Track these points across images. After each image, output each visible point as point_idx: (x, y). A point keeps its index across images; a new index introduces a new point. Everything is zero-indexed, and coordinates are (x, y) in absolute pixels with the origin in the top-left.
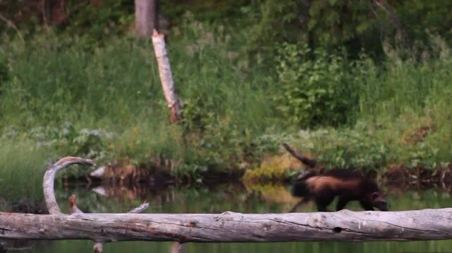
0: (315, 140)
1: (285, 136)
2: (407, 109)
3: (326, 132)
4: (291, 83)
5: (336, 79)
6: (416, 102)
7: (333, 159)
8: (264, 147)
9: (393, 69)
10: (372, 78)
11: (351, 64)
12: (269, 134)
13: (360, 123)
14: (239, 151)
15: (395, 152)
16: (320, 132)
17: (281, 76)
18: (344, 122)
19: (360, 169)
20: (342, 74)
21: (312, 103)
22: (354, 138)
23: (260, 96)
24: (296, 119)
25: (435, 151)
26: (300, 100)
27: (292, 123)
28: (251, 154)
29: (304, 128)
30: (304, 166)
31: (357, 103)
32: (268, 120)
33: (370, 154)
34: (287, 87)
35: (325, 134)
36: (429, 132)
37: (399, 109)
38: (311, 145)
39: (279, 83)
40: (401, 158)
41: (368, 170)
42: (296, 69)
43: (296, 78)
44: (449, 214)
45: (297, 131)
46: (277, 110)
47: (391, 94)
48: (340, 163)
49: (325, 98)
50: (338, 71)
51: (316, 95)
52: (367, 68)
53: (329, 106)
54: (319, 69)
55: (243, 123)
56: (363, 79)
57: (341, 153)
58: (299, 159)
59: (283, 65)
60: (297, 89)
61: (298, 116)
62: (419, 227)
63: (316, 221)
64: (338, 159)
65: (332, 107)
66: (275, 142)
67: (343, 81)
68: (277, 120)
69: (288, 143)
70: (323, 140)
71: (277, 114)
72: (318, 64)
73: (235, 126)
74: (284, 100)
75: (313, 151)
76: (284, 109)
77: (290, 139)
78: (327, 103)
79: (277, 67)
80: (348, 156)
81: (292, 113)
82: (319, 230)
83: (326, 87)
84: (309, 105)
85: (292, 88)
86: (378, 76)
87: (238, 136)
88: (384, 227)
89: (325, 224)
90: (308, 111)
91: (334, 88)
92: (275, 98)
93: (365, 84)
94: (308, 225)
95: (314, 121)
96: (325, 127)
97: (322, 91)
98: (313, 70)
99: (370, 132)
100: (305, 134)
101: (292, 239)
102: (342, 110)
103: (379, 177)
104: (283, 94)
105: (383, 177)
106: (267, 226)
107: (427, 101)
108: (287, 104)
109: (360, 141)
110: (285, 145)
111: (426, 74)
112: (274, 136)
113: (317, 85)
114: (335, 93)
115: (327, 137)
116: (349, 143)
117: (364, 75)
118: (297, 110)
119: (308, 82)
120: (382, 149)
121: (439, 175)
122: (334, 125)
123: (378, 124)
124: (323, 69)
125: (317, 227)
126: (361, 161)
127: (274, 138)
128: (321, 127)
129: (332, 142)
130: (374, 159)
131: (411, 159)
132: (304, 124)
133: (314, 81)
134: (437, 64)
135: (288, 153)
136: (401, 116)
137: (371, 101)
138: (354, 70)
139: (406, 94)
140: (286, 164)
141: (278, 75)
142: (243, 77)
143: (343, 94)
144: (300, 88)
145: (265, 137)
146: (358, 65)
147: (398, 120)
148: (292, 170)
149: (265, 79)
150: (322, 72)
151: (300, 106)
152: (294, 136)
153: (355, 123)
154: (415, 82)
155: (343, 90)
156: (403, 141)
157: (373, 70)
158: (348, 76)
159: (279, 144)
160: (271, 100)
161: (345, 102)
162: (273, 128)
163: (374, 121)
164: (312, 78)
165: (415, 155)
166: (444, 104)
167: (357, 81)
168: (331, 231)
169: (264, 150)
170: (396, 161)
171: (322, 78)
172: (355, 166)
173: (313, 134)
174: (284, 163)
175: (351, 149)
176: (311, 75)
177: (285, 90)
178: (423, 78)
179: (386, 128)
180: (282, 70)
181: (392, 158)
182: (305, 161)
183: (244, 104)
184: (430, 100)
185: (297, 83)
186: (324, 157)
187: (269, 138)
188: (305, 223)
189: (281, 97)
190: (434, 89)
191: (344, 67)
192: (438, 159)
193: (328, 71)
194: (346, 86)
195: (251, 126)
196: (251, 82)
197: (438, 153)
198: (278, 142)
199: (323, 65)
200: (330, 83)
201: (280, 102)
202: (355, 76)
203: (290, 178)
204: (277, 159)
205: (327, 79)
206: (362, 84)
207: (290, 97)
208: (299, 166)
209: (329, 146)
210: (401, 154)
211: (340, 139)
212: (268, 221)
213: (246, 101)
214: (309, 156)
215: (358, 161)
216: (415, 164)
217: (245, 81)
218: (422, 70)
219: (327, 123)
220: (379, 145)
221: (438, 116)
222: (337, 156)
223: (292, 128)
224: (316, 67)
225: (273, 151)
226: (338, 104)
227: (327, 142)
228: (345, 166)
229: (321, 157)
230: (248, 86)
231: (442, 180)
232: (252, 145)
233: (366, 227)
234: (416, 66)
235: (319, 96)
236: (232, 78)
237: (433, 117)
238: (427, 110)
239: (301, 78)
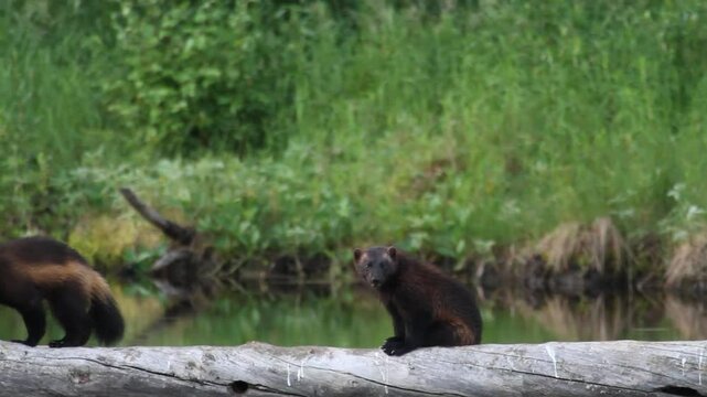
0: (193, 182)
1: (127, 171)
2: (403, 118)
3: (220, 165)
4: (143, 53)
5: (245, 46)
6: (424, 102)
7: (231, 228)
8: (79, 195)
9: (373, 29)
10: (327, 47)
11: (280, 14)
12: (90, 165)
13: (296, 147)
14: (22, 202)
15: (373, 214)
16: (206, 165)
17: (121, 36)
18: (259, 143)
19: (293, 252)
20: (258, 35)
21: (189, 100)
22: (282, 181)
23: (73, 80)
24: (152, 133)
25: (464, 214)
26: (163, 92)
27: (143, 143)
28: (48, 210)
29: (171, 156)
30: (169, 241)
31: (289, 101)
32: (89, 135)
33: (318, 216)
34: (135, 61)
35: (215, 171)
36: (451, 171)
37: (385, 118)
38: (184, 194)
39: (116, 52)
40: (387, 228)
41: (311, 254)
42: (156, 22)
43: (154, 41)
44: (490, 359)
45: (153, 160)
46: (109, 113)
47: (364, 84)
48: (248, 236)
49: (220, 88)
50: (250, 28)
51: (200, 81)
52: (314, 23)
53: (228, 106)
54: (207, 23)
55: (32, 140)
56: (306, 49)
57: (250, 213)
58: (157, 224)
59: (126, 11)
60: (155, 68)
61: (157, 126)
62: (423, 385)
63: (192, 365)
64: (244, 226)
65: (233, 110)
66: (103, 184)
67: (261, 52)
68: (109, 134)
69: (132, 188)
70: (211, 184)
71: (109, 121)
72: (206, 11)
73: (14, 147)
74: (126, 90)
75: (189, 208)
76: (126, 111)
77: (136, 179)
78: (223, 100)
79: (114, 16)
80: (266, 220)
81: (143, 121)
82: (198, 386)
83: (222, 63)
84: (183, 104)
85: (144, 64)
86: (339, 42)
87: (20, 170)
88: (345, 384)
89: (212, 373)
90: (180, 116)
91: (239, 66)
92: (106, 86)
93: (310, 58)
94: (172, 375)
95: (192, 140)
96: (216, 153)
97: (213, 73)
98: (196, 25)
99: (318, 169)
100: (170, 169)
102: (255, 116)
103: (335, 270)
104: (124, 78)
105: (344, 269)
106: (83, 375)
107: (447, 102)
108: (134, 101)
109: (294, 188)
111: (446, 40)
112: (99, 171)
113: (199, 58)
114: (241, 78)
115: (221, 176)
116: (270, 193)
117: (308, 38)
118: (154, 114)
119: (181, 50)
120: (344, 208)
121: (469, 269)
122: (238, 149)
123: (337, 150)
124: (217, 23)
125: (195, 380)
126: (298, 232)
127: (101, 175)
128: (209, 154)
129: (233, 188)
130: (326, 229)
131: (408, 232)
132: (170, 147)
133: (195, 49)
134: (473, 19)
135: (132, 212)
136: (388, 134)
137: (322, 97)
138: (284, 27)
139: (401, 85)
140: (128, 234)
141: (114, 33)
142: (36, 36)
143: (259, 81)
144: (166, 66)
145: (81, 172)
146: (294, 18)
147: (380, 141)
148: (139, 248)
149: (86, 43)
150: (213, 29)
151: (162, 105)
152: (146, 172)
153: (286, 146)
154: (420, 57)
155: (260, 72)
156: (392, 190)
157: (328, 27)
158: (272, 41)
159: (111, 190)
160: (97, 89)
161: (264, 99)
162: (100, 152)
163: (328, 143)
164: (190, 43)
165: (417, 222)
166: (487, 109)
167: (293, 54)
168: (224, 390)
169: (78, 204)
170: (373, 234)
171: (214, 43)
172: (281, 243)
173: (190, 169)
174: (122, 233)
175: (273, 205)
176: (187, 36)
177: (131, 68)
178: (440, 50)
179: (354, 160)
180: (123, 21)
181: (366, 229)
182: (170, 231)
183: (35, 96)
184: (456, 99)
185: (157, 54)
186: (213, 222)
187: (90, 176)
188: (167, 370)
189: (119, 83)
190: (465, 75)
191: (264, 19)
192: (469, 233)
193: (227, 26)
194: (267, 61)
195: (49, 146)
196: (53, 47)
197: (472, 218)
198: (112, 184)
199: (217, 14)
200: (230, 55)
201: (117, 95)
202: (287, 40)
203: (136, 266)
204: (106, 223)
205: (223, 46)
206: (302, 59)
207: (139, 84)
208: (155, 239)
209: (224, 198)
210: (386, 219)
211: (250, 182)
212: (82, 362)
213: (41, 91)
214: (180, 220)
215: (290, 232)
216: (416, 242)
217: (42, 45)
218: (437, 30)
219: (222, 145)
220: (337, 198)
221: (471, 136)
222: (243, 219)
223: (143, 155)
224: (200, 17)
225: (98, 205)
226: (247, 102)
227: (221, 189)
228: (259, 243)
229: (204, 224)
230: (46, 56)
231: (476, 282)
232: (51, 190)
233: (303, 384)
234: (424, 21)
235: (206, 84)
236: (11, 37)
237: (461, 138)
238: (447, 122)
239: (166, 41)
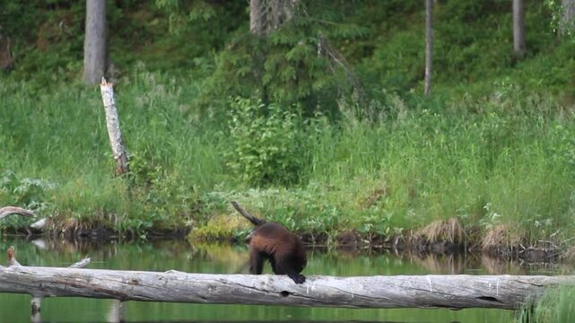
0: (264, 199)
1: (234, 194)
2: (362, 170)
3: (277, 191)
4: (242, 139)
5: (289, 137)
6: (371, 164)
7: (282, 221)
8: (212, 204)
9: (349, 129)
10: (327, 138)
11: (306, 122)
12: (217, 191)
13: (313, 184)
14: (186, 208)
15: (348, 215)
16: (271, 191)
17: (232, 131)
18: (296, 182)
19: (311, 232)
20: (296, 131)
21: (263, 161)
22: (305, 199)
23: (210, 151)
24: (246, 176)
25: (389, 216)
26: (252, 157)
27: (242, 181)
28: (198, 211)
29: (255, 187)
31: (310, 162)
32: (218, 176)
33: (322, 216)
34: (238, 143)
35: (275, 194)
36: (384, 196)
37: (353, 170)
38: (261, 205)
39: (230, 138)
40: (354, 221)
41: (319, 233)
42: (249, 125)
43: (248, 134)
44: (400, 283)
45: (247, 189)
46: (226, 167)
47: (345, 154)
48: (290, 225)
49: (278, 156)
50: (292, 128)
51: (269, 152)
52: (321, 126)
53: (281, 164)
54: (272, 126)
55: (191, 179)
56: (317, 138)
57: (291, 214)
58: (248, 218)
59: (235, 120)
60: (248, 146)
61: (248, 173)
62: (370, 294)
63: (263, 283)
64: (288, 219)
65: (284, 166)
66: (223, 199)
67: (296, 138)
68: (227, 176)
69: (237, 201)
70: (273, 200)
71: (226, 170)
72: (272, 120)
73: (183, 182)
74: (234, 156)
75: (263, 211)
76: (235, 166)
77: (240, 198)
78: (279, 162)
79: (229, 122)
80: (298, 217)
81: (242, 171)
82: (266, 293)
83: (279, 145)
84: (261, 163)
85: (243, 144)
86: (333, 136)
87: (185, 192)
88: (333, 293)
89: (272, 287)
90: (259, 168)
91: (287, 145)
92: (225, 155)
93: (319, 143)
94: (254, 288)
95: (265, 180)
96: (275, 186)
97: (275, 149)
98: (268, 126)
99: (323, 194)
100: (254, 193)
101: (238, 302)
102: (294, 169)
103: (330, 241)
104: (234, 151)
105: (334, 240)
106: (213, 287)
107: (382, 163)
108: (238, 161)
109: (312, 202)
110: (234, 203)
111: (382, 135)
112: (222, 194)
113: (268, 142)
114: (288, 151)
115: (277, 196)
116: (300, 204)
117: (319, 133)
118: (247, 167)
119: (260, 138)
120: (334, 212)
121: (391, 241)
122: (285, 184)
123: (331, 185)
124: (277, 126)
125: (264, 290)
126: (313, 223)
127: (222, 195)
128: (273, 186)
129: (283, 202)
130: (325, 222)
131: (364, 223)
132: (255, 183)
133: (266, 137)
134: (395, 125)
135: (237, 212)
136: (355, 178)
137: (325, 161)
138: (308, 128)
139: (361, 155)
140: (234, 223)
141: (229, 130)
142: (193, 131)
143: (296, 153)
144: (253, 145)
145: (213, 194)
146: (312, 123)
147: (351, 181)
148: (239, 230)
149: (216, 134)
150: (275, 128)
151: (251, 163)
152: (243, 194)
153: (308, 183)
154: (371, 143)
155: (297, 149)
156: (356, 203)
157: (328, 129)
158: (302, 135)
159: (227, 202)
160: (221, 155)
161: (298, 161)
162: (222, 185)
163: (328, 182)
164: (264, 135)
165: (368, 219)
166: (400, 167)
167: (311, 141)
168: (278, 295)
169: (211, 208)
170: (347, 224)
171: (275, 135)
172: (305, 228)
173: (263, 193)
174: (232, 222)
175: (302, 210)
176: (263, 131)
177: (237, 146)
178: (379, 139)
179: (339, 190)
180: (233, 125)
181: (344, 221)
182: (254, 221)
183: (193, 158)
184: (387, 162)
185: (249, 139)
186: (274, 218)
187: (217, 195)
188: (252, 286)
189: (231, 153)
190: (391, 152)
191: (299, 124)
192: (392, 224)
193: (281, 127)
194: (299, 144)
195: (199, 182)
196: (201, 136)
197: (393, 217)
198: (228, 199)
199: (277, 122)
200: (283, 141)
201: (230, 158)
202: (310, 134)
203: (238, 237)
204: (225, 217)
205: (280, 136)
206: (316, 143)
207: (240, 153)
208: (247, 225)
209: (279, 206)
210: (353, 217)
211: (291, 199)
212: (213, 281)
213: (195, 156)
214: (258, 216)
215: (309, 223)
216: (367, 228)
217: (196, 135)
218: (379, 130)
219: (279, 181)
220: (331, 207)
221: (393, 180)
222: (288, 217)
223: (242, 186)
224: (269, 123)
225: (221, 209)
226: (290, 162)
227: (277, 203)
228: (295, 228)
229: (270, 218)
230: (198, 140)
231: (395, 247)
232: (199, 202)
233: (314, 292)
234: (372, 126)
235: (271, 154)
236: (182, 131)
237: (388, 181)
238: (382, 173)
239: (253, 133)
